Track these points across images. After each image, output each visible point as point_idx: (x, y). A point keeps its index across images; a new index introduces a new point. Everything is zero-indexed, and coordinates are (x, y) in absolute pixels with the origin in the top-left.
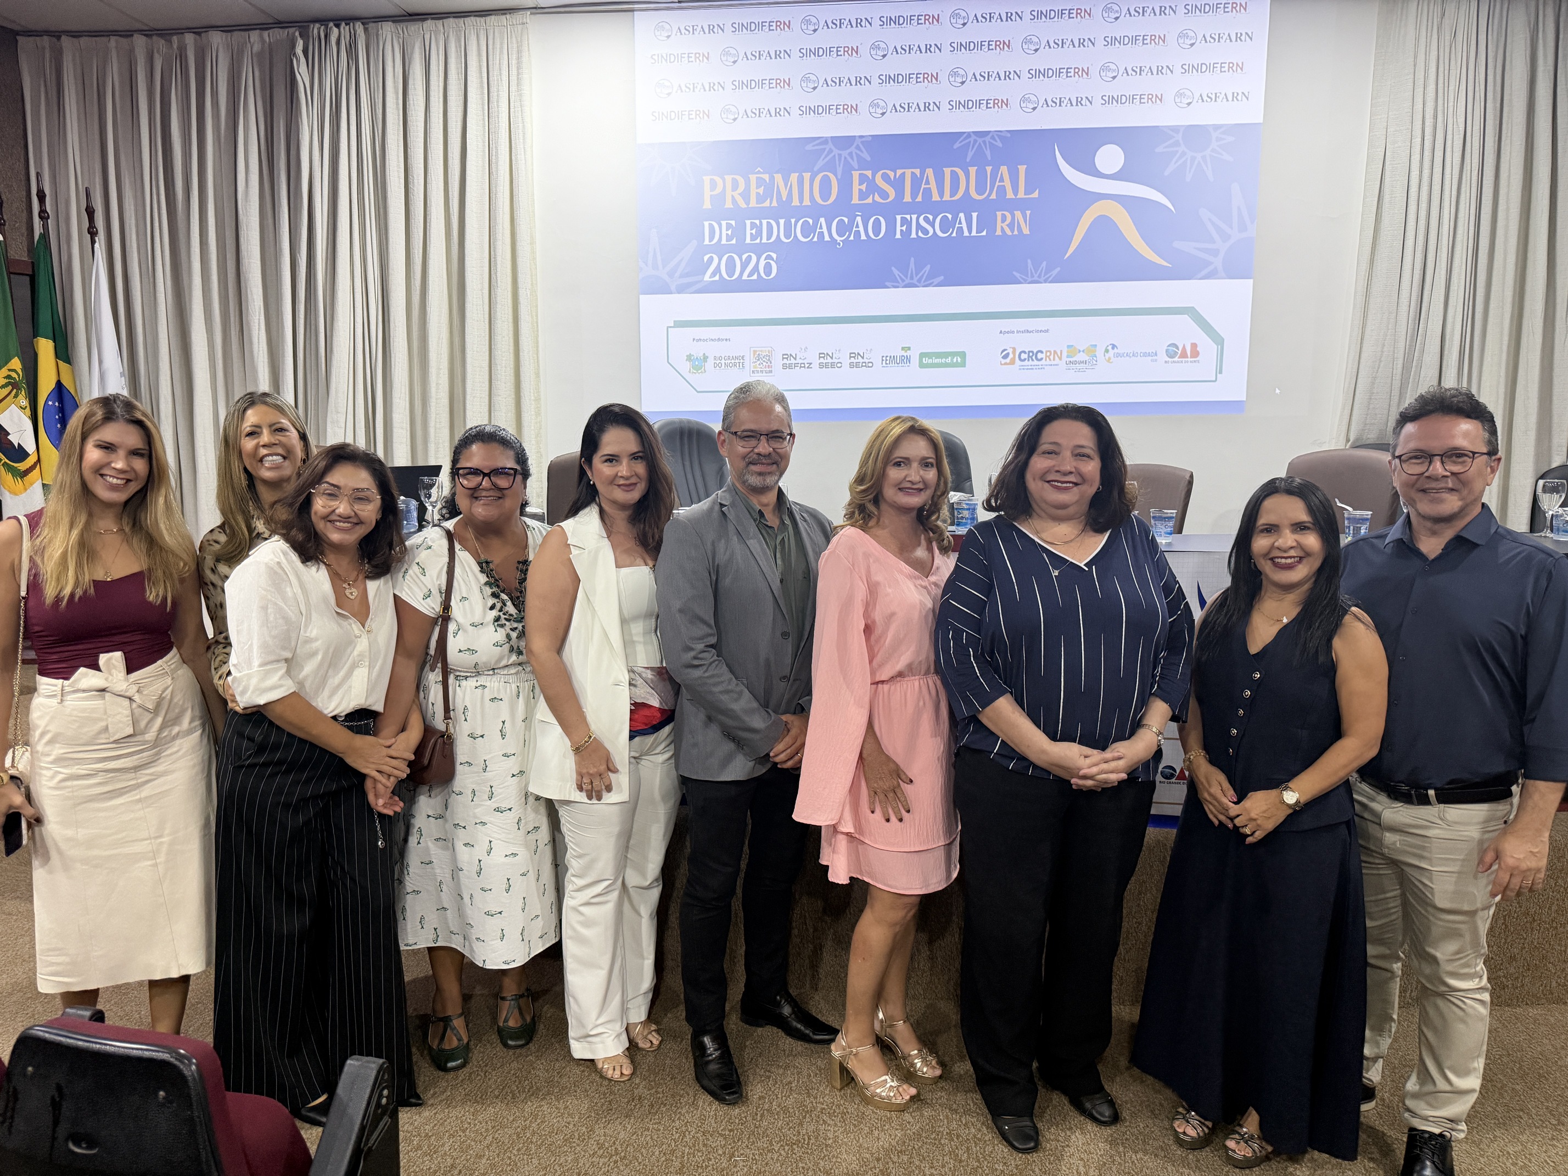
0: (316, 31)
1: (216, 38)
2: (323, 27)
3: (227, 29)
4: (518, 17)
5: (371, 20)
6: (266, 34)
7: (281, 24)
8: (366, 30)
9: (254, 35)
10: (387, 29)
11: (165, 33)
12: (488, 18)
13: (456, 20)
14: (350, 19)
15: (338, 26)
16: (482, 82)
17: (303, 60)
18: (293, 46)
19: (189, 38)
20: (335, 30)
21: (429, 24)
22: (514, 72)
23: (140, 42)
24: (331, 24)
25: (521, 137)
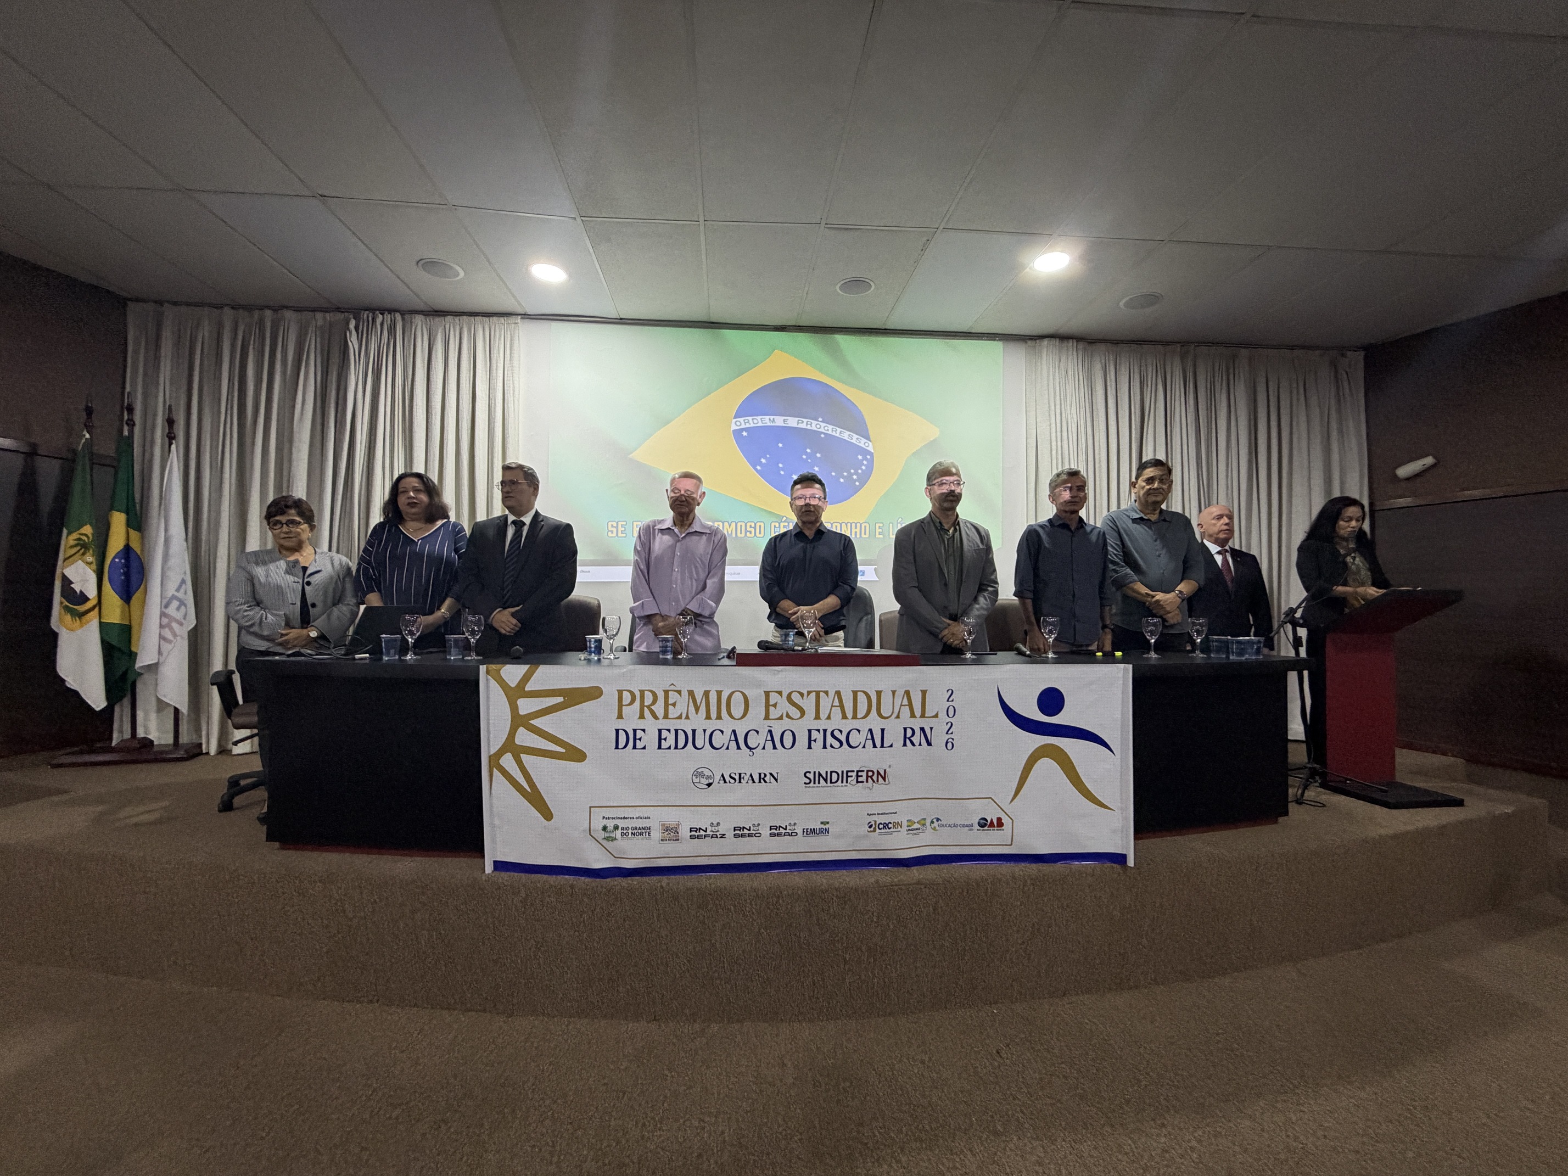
0: (365, 316)
1: (288, 314)
2: (370, 315)
3: (298, 310)
4: (512, 320)
5: (408, 313)
6: (327, 315)
7: (338, 309)
8: (403, 319)
9: (319, 316)
10: (419, 319)
11: (249, 308)
12: (491, 318)
13: (469, 318)
14: (391, 311)
15: (382, 314)
16: (485, 357)
17: (354, 332)
18: (348, 324)
19: (268, 313)
20: (380, 316)
21: (449, 318)
22: (508, 352)
23: (228, 313)
24: (378, 312)
25: (512, 392)
